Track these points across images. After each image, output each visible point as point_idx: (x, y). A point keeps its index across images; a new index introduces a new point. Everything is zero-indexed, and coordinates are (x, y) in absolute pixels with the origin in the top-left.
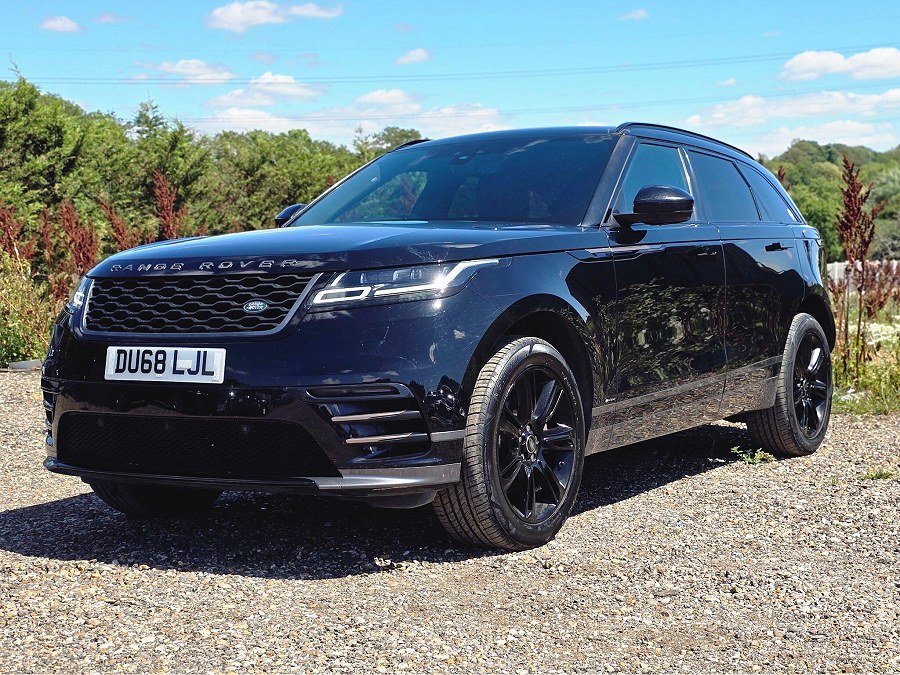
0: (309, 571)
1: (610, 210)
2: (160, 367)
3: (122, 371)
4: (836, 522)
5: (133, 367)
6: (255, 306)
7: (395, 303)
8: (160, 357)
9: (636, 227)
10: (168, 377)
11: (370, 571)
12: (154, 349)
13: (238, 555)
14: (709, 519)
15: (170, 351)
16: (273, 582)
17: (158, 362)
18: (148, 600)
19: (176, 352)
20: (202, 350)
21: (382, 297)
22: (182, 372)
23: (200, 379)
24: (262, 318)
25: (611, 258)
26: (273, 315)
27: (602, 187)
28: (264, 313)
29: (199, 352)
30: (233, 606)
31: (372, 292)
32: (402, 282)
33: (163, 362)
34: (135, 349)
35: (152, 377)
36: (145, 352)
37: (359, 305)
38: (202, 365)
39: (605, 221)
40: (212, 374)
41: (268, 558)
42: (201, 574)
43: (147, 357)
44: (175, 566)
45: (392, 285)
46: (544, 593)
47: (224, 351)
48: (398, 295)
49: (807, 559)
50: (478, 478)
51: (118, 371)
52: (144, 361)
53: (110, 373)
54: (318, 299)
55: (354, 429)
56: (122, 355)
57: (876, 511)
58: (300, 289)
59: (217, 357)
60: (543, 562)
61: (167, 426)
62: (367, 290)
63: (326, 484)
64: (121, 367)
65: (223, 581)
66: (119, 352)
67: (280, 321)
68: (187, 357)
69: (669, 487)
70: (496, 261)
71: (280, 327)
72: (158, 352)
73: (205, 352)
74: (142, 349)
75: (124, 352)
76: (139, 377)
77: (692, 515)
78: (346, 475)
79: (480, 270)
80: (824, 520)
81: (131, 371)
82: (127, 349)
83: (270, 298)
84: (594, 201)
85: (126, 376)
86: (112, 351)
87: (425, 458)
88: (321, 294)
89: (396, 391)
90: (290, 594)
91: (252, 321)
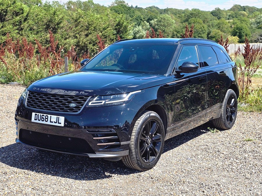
0: (87, 177)
1: (175, 68)
2: (46, 120)
3: (36, 120)
4: (235, 160)
5: (39, 119)
6: (73, 105)
7: (111, 106)
8: (47, 117)
9: (181, 74)
10: (48, 123)
11: (103, 178)
12: (45, 115)
13: (68, 169)
15: (49, 116)
16: (77, 181)
17: (46, 118)
19: (51, 116)
20: (58, 116)
21: (108, 104)
22: (52, 122)
23: (57, 124)
24: (74, 109)
25: (174, 85)
26: (78, 108)
27: (172, 62)
28: (75, 107)
29: (57, 117)
30: (65, 192)
31: (105, 102)
32: (114, 99)
33: (47, 119)
34: (40, 114)
35: (44, 122)
36: (43, 115)
37: (101, 107)
38: (58, 121)
39: (173, 73)
40: (61, 123)
41: (76, 171)
42: (57, 177)
43: (43, 117)
44: (51, 174)
45: (111, 100)
46: (151, 190)
47: (64, 117)
48: (112, 103)
50: (134, 153)
51: (35, 119)
52: (42, 118)
53: (33, 120)
54: (90, 104)
55: (100, 141)
56: (36, 115)
58: (85, 101)
59: (62, 119)
60: (151, 176)
61: (48, 136)
62: (104, 102)
63: (91, 156)
64: (36, 119)
65: (63, 180)
66: (36, 114)
67: (79, 110)
68: (54, 118)
69: (189, 143)
70: (140, 91)
71: (79, 112)
72: (46, 116)
73: (59, 117)
74: (42, 114)
75: (37, 114)
76: (41, 122)
77: (194, 155)
78: (97, 153)
79: (136, 94)
80: (232, 159)
81: (39, 120)
82: (38, 114)
83: (77, 103)
84: (170, 67)
85: (37, 121)
86: (33, 114)
87: (119, 149)
88: (91, 102)
89: (111, 131)
90: (81, 187)
91: (72, 109)
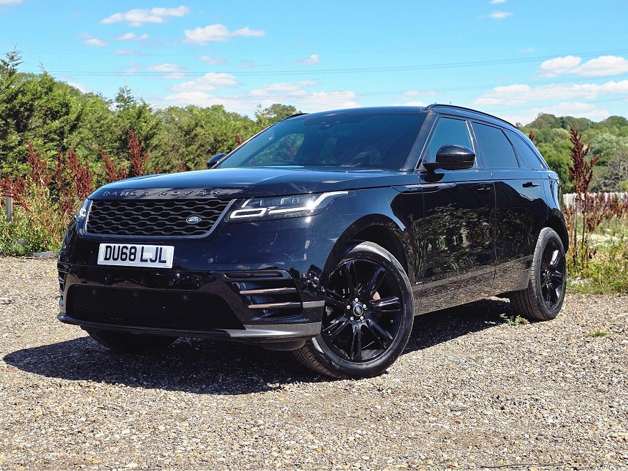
0: (226, 389)
1: (421, 160)
2: (132, 257)
3: (109, 259)
4: (569, 364)
5: (116, 257)
6: (194, 219)
7: (281, 219)
8: (133, 251)
9: (437, 172)
10: (137, 263)
11: (266, 390)
12: (129, 246)
13: (181, 379)
14: (486, 361)
15: (139, 247)
16: (204, 396)
17: (131, 254)
18: (125, 406)
19: (143, 248)
20: (159, 247)
21: (273, 215)
22: (146, 261)
23: (157, 265)
24: (197, 227)
25: (421, 191)
26: (204, 225)
27: (416, 146)
28: (199, 224)
29: (157, 248)
30: (178, 411)
31: (267, 212)
32: (287, 205)
33: (134, 254)
34: (117, 245)
35: (128, 263)
36: (124, 247)
37: (258, 220)
38: (159, 257)
39: (417, 168)
40: (165, 262)
41: (201, 381)
42: (158, 390)
43: (125, 250)
44: (142, 385)
45: (280, 207)
46: (379, 407)
47: (173, 248)
48: (284, 213)
49: (550, 388)
51: (106, 259)
52: (123, 253)
53: (101, 260)
54: (233, 215)
55: (253, 298)
56: (109, 249)
57: (596, 358)
58: (222, 209)
59: (169, 252)
60: (378, 387)
61: (136, 295)
62: (264, 210)
63: (235, 334)
64: (108, 257)
65: (172, 395)
66: (107, 247)
67: (208, 229)
68: (150, 251)
69: (459, 339)
70: (347, 192)
71: (208, 233)
72: (132, 248)
73: (161, 248)
74: (122, 245)
75: (110, 247)
76: (119, 263)
77: (474, 358)
78: (248, 328)
79: (336, 198)
80: (561, 363)
81: (114, 259)
82: (112, 245)
83: (203, 214)
84: (411, 154)
85: (111, 263)
86: (103, 246)
87: (299, 318)
88: (235, 212)
89: (281, 275)
90: (215, 404)
91: (191, 229)
